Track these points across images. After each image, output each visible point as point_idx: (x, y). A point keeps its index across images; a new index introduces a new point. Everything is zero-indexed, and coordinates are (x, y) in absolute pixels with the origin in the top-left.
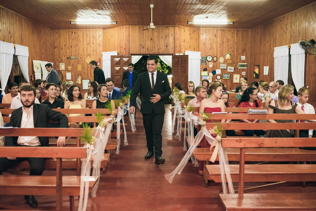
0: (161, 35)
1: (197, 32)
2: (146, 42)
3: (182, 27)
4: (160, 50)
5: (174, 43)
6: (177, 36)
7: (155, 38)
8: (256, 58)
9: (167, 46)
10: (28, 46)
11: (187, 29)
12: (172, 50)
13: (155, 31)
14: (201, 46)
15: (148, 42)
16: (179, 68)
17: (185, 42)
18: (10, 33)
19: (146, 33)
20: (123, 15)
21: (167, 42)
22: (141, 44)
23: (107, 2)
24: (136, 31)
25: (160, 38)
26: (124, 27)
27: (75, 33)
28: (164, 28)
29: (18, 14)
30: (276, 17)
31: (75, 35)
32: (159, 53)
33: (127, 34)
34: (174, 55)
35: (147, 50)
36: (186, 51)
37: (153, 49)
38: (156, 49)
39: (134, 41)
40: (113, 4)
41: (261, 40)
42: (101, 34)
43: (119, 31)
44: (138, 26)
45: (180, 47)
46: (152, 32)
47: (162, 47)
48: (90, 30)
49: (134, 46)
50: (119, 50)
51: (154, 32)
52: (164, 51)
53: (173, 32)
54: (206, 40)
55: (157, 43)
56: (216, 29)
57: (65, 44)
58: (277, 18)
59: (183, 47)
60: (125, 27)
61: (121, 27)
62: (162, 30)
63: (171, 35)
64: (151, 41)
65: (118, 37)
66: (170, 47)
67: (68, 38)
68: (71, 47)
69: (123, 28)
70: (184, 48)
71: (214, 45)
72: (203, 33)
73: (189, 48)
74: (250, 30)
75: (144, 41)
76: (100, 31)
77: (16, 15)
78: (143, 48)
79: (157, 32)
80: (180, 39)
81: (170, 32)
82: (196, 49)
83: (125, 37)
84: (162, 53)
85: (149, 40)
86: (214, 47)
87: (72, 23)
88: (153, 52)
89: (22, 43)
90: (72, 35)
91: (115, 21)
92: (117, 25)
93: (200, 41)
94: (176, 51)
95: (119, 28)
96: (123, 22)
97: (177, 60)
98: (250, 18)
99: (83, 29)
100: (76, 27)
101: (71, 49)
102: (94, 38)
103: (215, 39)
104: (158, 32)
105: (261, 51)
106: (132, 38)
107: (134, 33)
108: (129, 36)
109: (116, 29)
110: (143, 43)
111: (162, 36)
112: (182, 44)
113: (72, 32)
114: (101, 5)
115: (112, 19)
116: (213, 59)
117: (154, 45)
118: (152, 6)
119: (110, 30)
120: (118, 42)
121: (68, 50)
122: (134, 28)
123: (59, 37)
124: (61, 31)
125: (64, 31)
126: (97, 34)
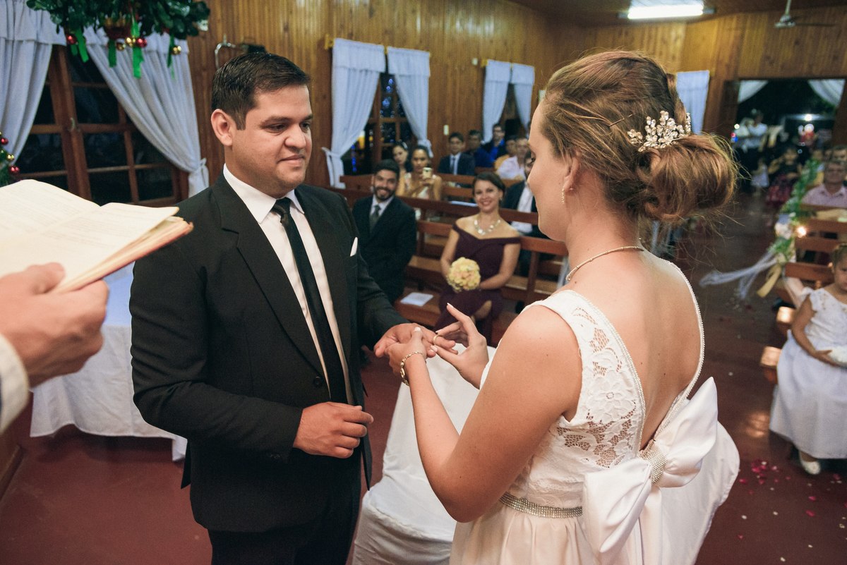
2: (782, 50)
4: (815, 67)
7: (808, 39)
15: (787, 49)
22: (768, 56)
24: (761, 24)
25: (821, 38)
32: (812, 74)
35: (780, 68)
37: (798, 65)
38: (803, 66)
39: (752, 49)
42: (680, 33)
43: (721, 25)
47: (822, 59)
50: (714, 70)
52: (826, 69)
55: (809, 51)
61: (728, 17)
64: (794, 47)
65: (717, 39)
67: (611, 43)
69: (732, 18)
75: (778, 48)
76: (680, 28)
78: (771, 63)
84: (818, 75)
85: (789, 45)
87: (619, 17)
89: (524, 61)
102: (665, 44)
107: (755, 30)
108: (742, 38)
110: (773, 52)
117: (802, 55)
119: (701, 25)
120: (715, 51)
122: (758, 18)
126: (673, 34)
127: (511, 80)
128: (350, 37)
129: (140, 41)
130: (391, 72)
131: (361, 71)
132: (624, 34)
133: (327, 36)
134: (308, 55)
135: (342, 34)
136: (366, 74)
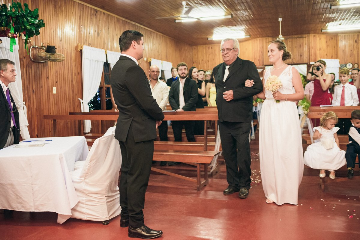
1: (335, 39)
3: (317, 35)
6: (312, 45)
9: (301, 56)
10: (172, 62)
11: (323, 37)
12: (306, 59)
14: (340, 53)
17: (321, 50)
18: (158, 52)
20: (255, 29)
21: (301, 51)
23: (239, 20)
25: (294, 48)
26: (258, 39)
29: (164, 35)
32: (293, 63)
33: (261, 46)
34: (308, 64)
40: (244, 20)
43: (253, 43)
45: (315, 55)
47: (296, 56)
52: (299, 60)
53: (308, 41)
54: (345, 46)
56: (356, 34)
57: (202, 59)
61: (255, 40)
62: (296, 40)
63: (306, 44)
65: (252, 49)
66: (305, 57)
67: (205, 53)
68: (207, 61)
70: (320, 56)
71: (354, 52)
72: (341, 40)
73: (326, 56)
77: (163, 36)
80: (315, 48)
81: (305, 42)
82: (333, 57)
83: (259, 49)
84: (296, 63)
86: (354, 53)
87: (209, 39)
89: (167, 60)
90: (209, 50)
91: (249, 34)
92: (250, 38)
93: (338, 48)
94: (311, 60)
95: (253, 40)
96: (256, 35)
100: (212, 43)
101: (208, 63)
103: (356, 45)
108: (263, 47)
109: (250, 42)
111: (296, 46)
112: (318, 52)
113: (209, 47)
114: (234, 22)
115: (245, 33)
116: (353, 66)
118: (280, 20)
120: (252, 54)
121: (205, 64)
123: (197, 53)
124: (199, 47)
125: (202, 47)
127: (162, 68)
128: (89, 45)
129: (15, 35)
130: (108, 62)
131: (95, 61)
132: (210, 48)
133: (79, 44)
134: (71, 53)
135: (86, 44)
136: (98, 63)
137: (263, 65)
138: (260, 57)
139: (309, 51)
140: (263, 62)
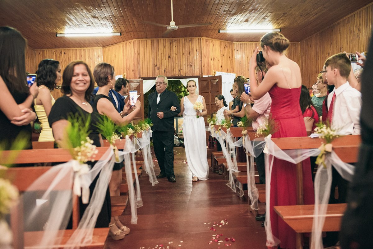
0: (182, 52)
1: (230, 47)
2: (163, 61)
4: (181, 71)
5: (200, 61)
6: (204, 52)
7: (174, 56)
8: (310, 78)
9: (191, 66)
11: (217, 43)
12: (198, 71)
13: (174, 46)
14: (236, 66)
15: (165, 61)
16: (209, 94)
17: (215, 60)
19: (162, 49)
20: (129, 18)
21: (191, 60)
22: (155, 64)
24: (148, 46)
25: (181, 54)
26: (132, 41)
27: (64, 53)
28: (186, 42)
30: (340, 19)
31: (64, 56)
32: (181, 75)
33: (136, 50)
34: (201, 77)
35: (163, 71)
36: (217, 72)
37: (172, 69)
38: (176, 71)
39: (146, 60)
41: (317, 54)
42: (99, 53)
43: (125, 47)
44: (151, 39)
45: (209, 66)
46: (169, 48)
47: (184, 67)
48: (85, 49)
49: (146, 67)
50: (125, 74)
51: (173, 48)
52: (188, 73)
53: (199, 45)
54: (242, 58)
55: (177, 62)
56: (254, 43)
58: (342, 20)
59: (212, 67)
60: (132, 43)
61: (128, 42)
62: (184, 44)
63: (197, 51)
64: (168, 60)
65: (123, 55)
66: (196, 67)
69: (130, 42)
70: (214, 67)
72: (237, 49)
73: (220, 69)
74: (299, 43)
75: (160, 60)
76: (99, 50)
78: (158, 69)
79: (176, 46)
80: (208, 56)
81: (195, 47)
82: (229, 70)
83: (133, 55)
84: (184, 75)
85: (166, 58)
87: (58, 36)
88: (173, 75)
90: (61, 56)
92: (121, 38)
93: (234, 59)
94: (204, 72)
96: (129, 32)
97: (205, 83)
98: (306, 20)
99: (76, 48)
102: (91, 60)
104: (179, 47)
105: (318, 69)
106: (143, 56)
107: (145, 49)
108: (139, 53)
109: (121, 45)
110: (158, 63)
111: (184, 52)
112: (212, 62)
113: (61, 52)
115: (115, 28)
117: (174, 64)
119: (112, 48)
120: (123, 63)
122: (145, 42)
124: (45, 52)
125: (50, 51)
126: (95, 54)
132: (63, 53)
137: (139, 78)
138: (134, 67)
139: (201, 60)
140: (139, 73)
